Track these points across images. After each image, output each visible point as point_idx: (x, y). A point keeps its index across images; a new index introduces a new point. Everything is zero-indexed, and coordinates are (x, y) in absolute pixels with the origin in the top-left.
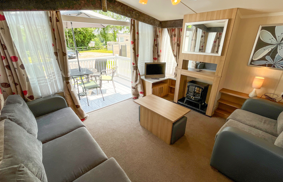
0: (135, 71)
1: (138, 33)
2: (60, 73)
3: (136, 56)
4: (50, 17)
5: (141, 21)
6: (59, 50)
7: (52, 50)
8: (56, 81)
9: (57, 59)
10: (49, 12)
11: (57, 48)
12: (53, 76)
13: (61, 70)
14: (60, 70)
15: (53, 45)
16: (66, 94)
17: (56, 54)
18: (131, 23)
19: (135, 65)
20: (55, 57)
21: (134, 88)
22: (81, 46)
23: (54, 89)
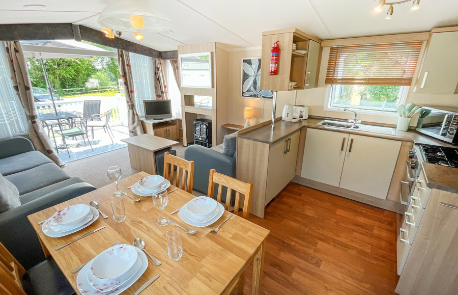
0: (131, 111)
1: (128, 65)
2: (23, 111)
3: (130, 92)
4: (7, 48)
5: (131, 51)
6: (20, 83)
7: (11, 84)
8: (17, 121)
9: (18, 94)
10: (5, 42)
11: (18, 81)
12: (14, 114)
13: (24, 107)
14: (22, 108)
15: (12, 78)
16: (32, 136)
17: (16, 88)
18: (119, 54)
19: (129, 104)
20: (15, 92)
21: (133, 132)
23: (15, 129)
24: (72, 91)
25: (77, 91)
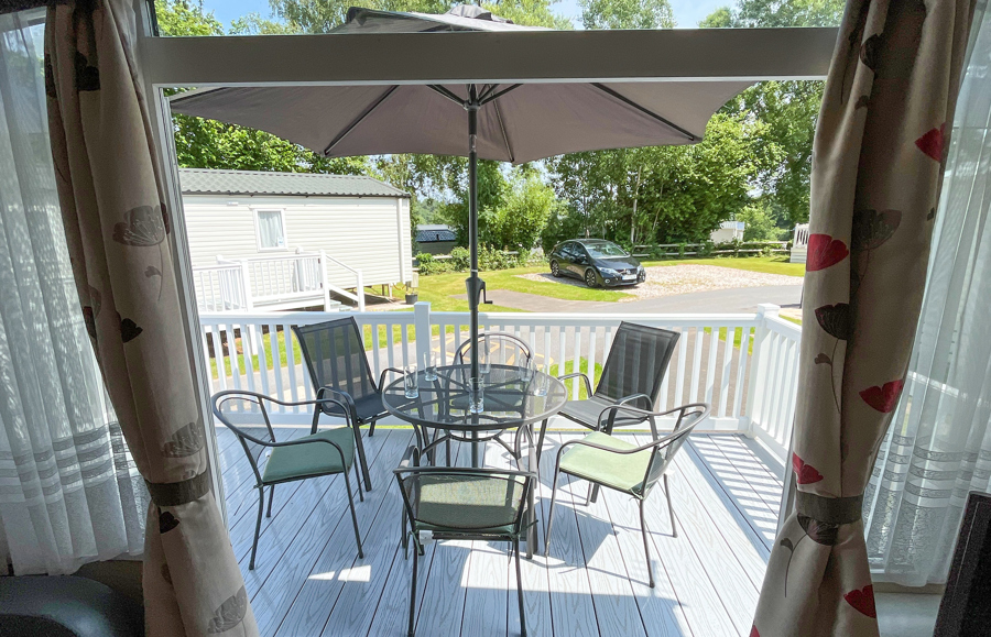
22: (679, 238)
24: (676, 250)
25: (687, 249)
